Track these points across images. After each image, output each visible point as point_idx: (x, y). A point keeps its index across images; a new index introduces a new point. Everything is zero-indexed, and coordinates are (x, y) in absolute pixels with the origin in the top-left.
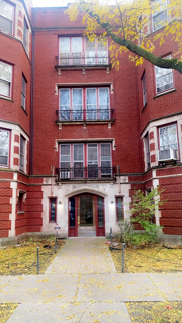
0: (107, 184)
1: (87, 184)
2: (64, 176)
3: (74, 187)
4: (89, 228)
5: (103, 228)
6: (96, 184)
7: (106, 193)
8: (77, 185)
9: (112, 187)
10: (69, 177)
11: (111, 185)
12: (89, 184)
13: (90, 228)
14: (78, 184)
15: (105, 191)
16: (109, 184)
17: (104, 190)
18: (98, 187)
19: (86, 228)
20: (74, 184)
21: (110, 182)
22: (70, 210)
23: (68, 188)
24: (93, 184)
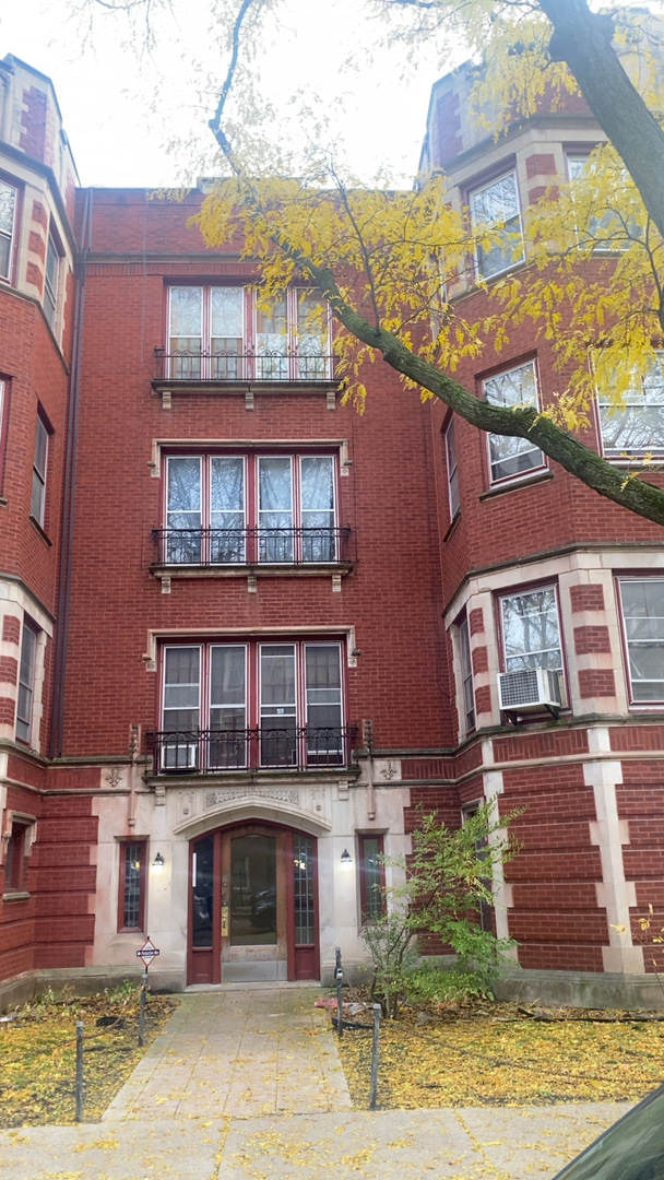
0: (327, 787)
1: (257, 788)
2: (174, 760)
3: (211, 801)
4: (263, 952)
5: (313, 948)
6: (290, 789)
7: (322, 821)
8: (220, 794)
9: (347, 800)
10: (193, 765)
11: (340, 791)
12: (265, 789)
13: (265, 949)
14: (225, 790)
15: (320, 813)
16: (334, 788)
17: (315, 811)
18: (295, 799)
19: (251, 951)
20: (210, 791)
21: (337, 782)
22: (194, 885)
23: (189, 806)
24: (277, 788)
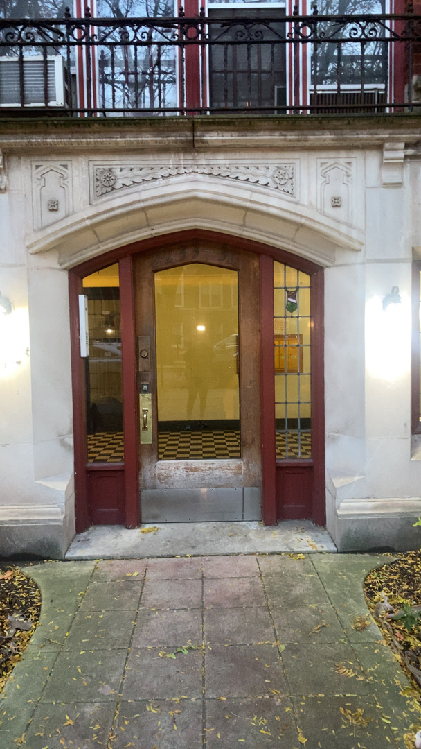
0: (357, 157)
1: (203, 159)
3: (106, 185)
5: (309, 468)
6: (274, 159)
7: (343, 229)
8: (124, 168)
9: (399, 185)
10: (58, 101)
11: (384, 164)
12: (221, 160)
14: (133, 161)
15: (339, 213)
16: (373, 159)
17: (329, 210)
18: (284, 182)
20: (101, 162)
21: (379, 147)
22: (84, 352)
23: (59, 195)
24: (246, 159)
